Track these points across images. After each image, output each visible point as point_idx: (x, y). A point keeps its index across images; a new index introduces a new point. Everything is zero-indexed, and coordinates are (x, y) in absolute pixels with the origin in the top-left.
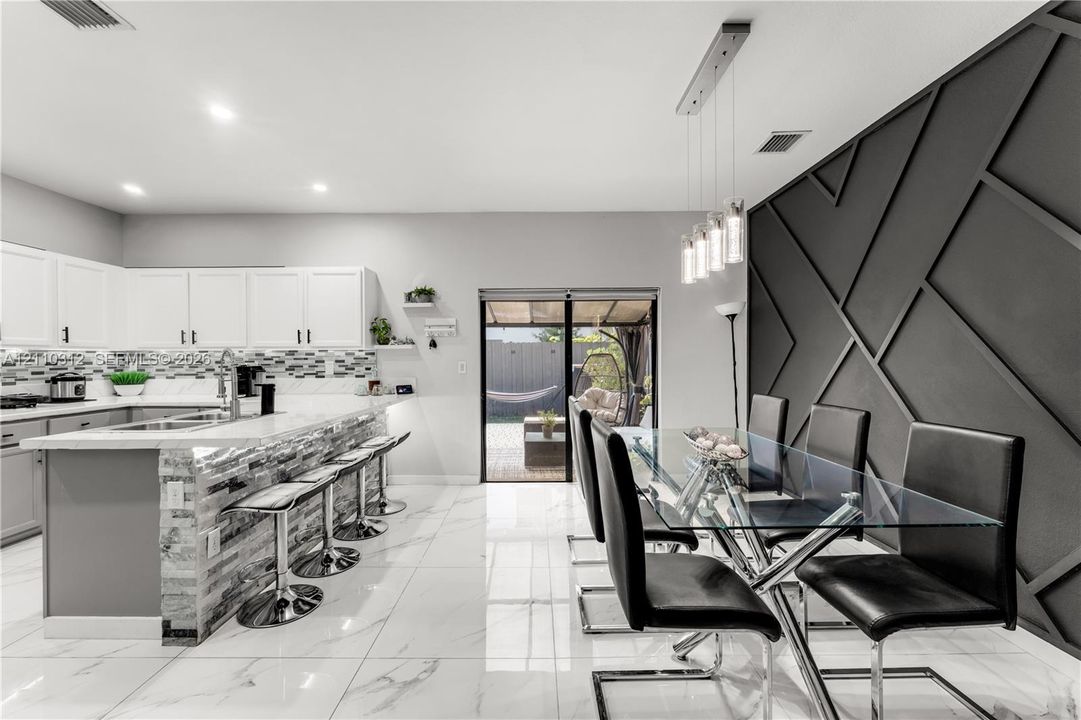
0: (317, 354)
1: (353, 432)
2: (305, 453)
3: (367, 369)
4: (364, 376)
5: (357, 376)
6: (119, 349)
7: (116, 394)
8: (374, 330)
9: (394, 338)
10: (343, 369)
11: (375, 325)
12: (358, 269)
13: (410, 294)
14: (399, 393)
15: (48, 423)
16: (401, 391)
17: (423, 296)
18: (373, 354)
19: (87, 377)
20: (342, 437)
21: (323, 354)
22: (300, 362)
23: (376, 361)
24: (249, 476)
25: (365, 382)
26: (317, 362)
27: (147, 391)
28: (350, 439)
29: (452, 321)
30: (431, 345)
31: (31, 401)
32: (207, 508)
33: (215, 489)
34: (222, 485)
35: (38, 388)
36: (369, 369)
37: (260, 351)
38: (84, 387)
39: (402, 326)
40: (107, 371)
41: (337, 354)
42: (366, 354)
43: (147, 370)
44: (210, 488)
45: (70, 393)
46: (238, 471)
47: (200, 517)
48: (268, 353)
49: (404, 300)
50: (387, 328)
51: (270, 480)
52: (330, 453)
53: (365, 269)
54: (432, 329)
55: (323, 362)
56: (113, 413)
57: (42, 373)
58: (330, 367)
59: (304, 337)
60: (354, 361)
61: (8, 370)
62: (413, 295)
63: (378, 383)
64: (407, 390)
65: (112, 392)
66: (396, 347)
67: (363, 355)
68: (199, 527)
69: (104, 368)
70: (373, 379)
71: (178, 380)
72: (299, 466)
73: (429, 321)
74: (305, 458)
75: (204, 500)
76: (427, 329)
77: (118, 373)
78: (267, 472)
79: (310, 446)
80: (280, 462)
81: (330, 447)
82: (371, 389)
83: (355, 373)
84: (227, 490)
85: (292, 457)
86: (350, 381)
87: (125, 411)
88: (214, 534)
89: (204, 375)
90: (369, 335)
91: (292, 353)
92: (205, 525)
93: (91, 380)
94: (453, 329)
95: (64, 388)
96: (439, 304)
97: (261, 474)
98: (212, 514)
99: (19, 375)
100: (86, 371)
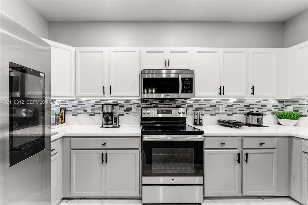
6: (281, 99)
7: (279, 124)
15: (242, 139)
19: (263, 113)
31: (237, 125)
35: (239, 118)
38: (262, 119)
40: (274, 111)
43: (300, 111)
45: (255, 122)
56: (279, 138)
57: (243, 110)
61: (230, 109)
65: (277, 122)
69: (273, 109)
77: (281, 112)
93: (266, 115)
95: (252, 119)
99: (234, 111)
100: (262, 110)
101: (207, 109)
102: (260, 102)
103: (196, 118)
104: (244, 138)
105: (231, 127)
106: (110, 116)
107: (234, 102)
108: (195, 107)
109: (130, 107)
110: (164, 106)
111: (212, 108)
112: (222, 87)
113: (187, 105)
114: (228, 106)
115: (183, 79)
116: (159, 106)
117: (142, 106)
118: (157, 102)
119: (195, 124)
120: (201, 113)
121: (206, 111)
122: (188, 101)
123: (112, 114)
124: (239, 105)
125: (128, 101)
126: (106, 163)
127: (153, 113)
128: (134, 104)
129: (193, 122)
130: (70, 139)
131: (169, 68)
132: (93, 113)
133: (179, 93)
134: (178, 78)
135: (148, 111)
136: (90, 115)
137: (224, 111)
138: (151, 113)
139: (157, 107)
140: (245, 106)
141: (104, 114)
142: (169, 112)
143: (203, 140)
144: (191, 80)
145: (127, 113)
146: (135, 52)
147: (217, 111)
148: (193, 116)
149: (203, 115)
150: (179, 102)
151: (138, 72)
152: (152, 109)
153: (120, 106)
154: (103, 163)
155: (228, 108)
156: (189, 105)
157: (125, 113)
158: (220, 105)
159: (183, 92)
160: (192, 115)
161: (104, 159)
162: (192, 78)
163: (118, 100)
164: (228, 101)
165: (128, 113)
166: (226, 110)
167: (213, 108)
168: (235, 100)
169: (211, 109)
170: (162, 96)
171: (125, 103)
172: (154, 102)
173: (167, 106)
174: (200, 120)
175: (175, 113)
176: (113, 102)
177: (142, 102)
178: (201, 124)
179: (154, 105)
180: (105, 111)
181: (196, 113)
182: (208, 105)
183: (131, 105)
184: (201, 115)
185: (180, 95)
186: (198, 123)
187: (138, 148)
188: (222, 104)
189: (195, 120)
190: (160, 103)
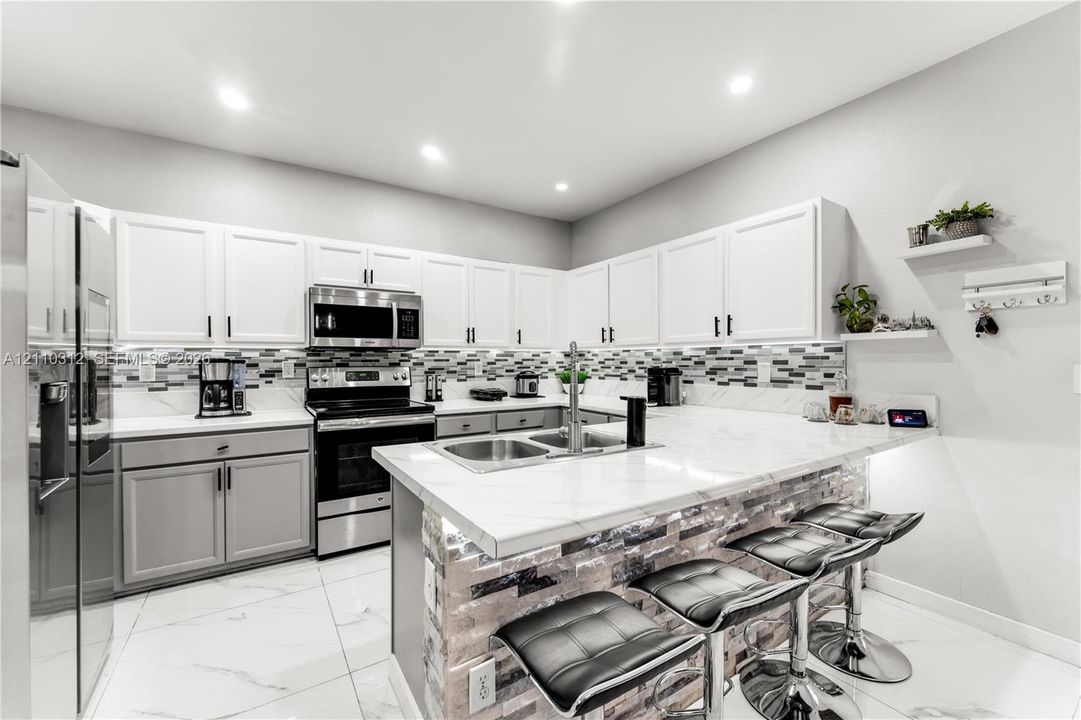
0: (747, 351)
1: (792, 489)
2: (684, 526)
3: (827, 375)
4: (821, 388)
5: (808, 387)
7: (564, 392)
8: (841, 307)
9: (884, 319)
10: (785, 374)
11: (843, 297)
12: (808, 204)
13: (925, 228)
14: (893, 424)
15: (496, 417)
16: (899, 420)
17: (958, 226)
18: (839, 350)
19: (541, 375)
20: (768, 498)
21: (754, 351)
22: (724, 363)
23: (845, 362)
24: (563, 567)
25: (823, 398)
26: (746, 363)
27: (586, 391)
28: (784, 503)
29: (1056, 268)
30: (979, 329)
32: (471, 622)
33: (487, 588)
34: (504, 581)
35: (505, 384)
36: (831, 376)
37: (677, 348)
38: (537, 385)
39: (902, 292)
40: (558, 370)
41: (775, 350)
42: (826, 350)
43: (587, 370)
44: (477, 587)
45: (526, 390)
46: (538, 557)
47: (453, 639)
48: (687, 351)
49: (907, 242)
50: (870, 302)
51: (609, 572)
52: (739, 527)
53: (824, 201)
54: (984, 294)
55: (755, 363)
56: (548, 411)
57: (512, 371)
58: (765, 371)
59: (723, 327)
60: (804, 362)
62: (932, 229)
63: (847, 401)
64: (917, 419)
65: (561, 390)
66: (889, 335)
67: (819, 351)
68: (451, 657)
70: (838, 393)
71: (608, 380)
72: (671, 551)
73: (973, 277)
74: (684, 535)
75: (462, 608)
76: (972, 295)
77: (566, 372)
78: (601, 559)
79: (695, 514)
80: (630, 542)
81: (741, 516)
82: (834, 410)
83: (805, 381)
84: (514, 591)
85: (658, 533)
86: (797, 393)
87: (556, 410)
88: (482, 670)
89: (627, 376)
90: (832, 317)
91: (713, 351)
92: (464, 652)
93: (544, 378)
94: (1056, 288)
95: (523, 385)
96: (1004, 237)
97: (588, 563)
98: (483, 632)
99: (498, 372)
100: (542, 370)
101: (451, 369)
102: (538, 355)
103: (430, 388)
104: (499, 414)
105: (492, 400)
106: (224, 389)
107: (498, 355)
108: (428, 365)
109: (276, 366)
110: (362, 364)
111: (460, 367)
112: (471, 329)
113: (412, 361)
114: (489, 363)
115: (401, 312)
116: (351, 364)
117: (308, 365)
118: (346, 355)
119: (429, 398)
120: (439, 377)
121: (448, 372)
122: (413, 353)
123: (228, 384)
124: (506, 360)
125: (269, 352)
126: (229, 488)
127: (337, 379)
128: (287, 359)
129: (425, 393)
130: (121, 446)
131: (371, 286)
132: (163, 385)
133: (391, 337)
134: (391, 310)
135: (325, 376)
136: (150, 390)
137: (481, 373)
138: (332, 377)
139: (347, 365)
140: (516, 363)
141: (204, 384)
142: (374, 376)
143: (433, 421)
144: (415, 313)
145: (267, 382)
146: (294, 244)
147: (469, 373)
148: (425, 383)
149: (444, 381)
150: (395, 356)
151: (303, 290)
152: (336, 371)
153: (249, 366)
154: (220, 489)
155: (489, 367)
156: (415, 361)
157: (262, 382)
158: (473, 360)
159: (400, 336)
160: (422, 381)
161: (223, 481)
162: (417, 311)
163: (241, 349)
164: (488, 355)
165: (271, 382)
166: (484, 371)
167: (462, 366)
168: (499, 352)
169: (458, 368)
170: (358, 342)
171: (262, 358)
172: (337, 355)
173: (368, 364)
174: (437, 391)
175: (385, 378)
176: (227, 354)
177: (308, 355)
178: (439, 398)
179: (339, 361)
180: (210, 377)
181: (430, 378)
182: (453, 361)
183: (281, 361)
184: (439, 382)
185: (396, 342)
186: (434, 398)
187: (306, 448)
188: (479, 360)
189: (427, 391)
190: (352, 358)
